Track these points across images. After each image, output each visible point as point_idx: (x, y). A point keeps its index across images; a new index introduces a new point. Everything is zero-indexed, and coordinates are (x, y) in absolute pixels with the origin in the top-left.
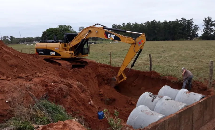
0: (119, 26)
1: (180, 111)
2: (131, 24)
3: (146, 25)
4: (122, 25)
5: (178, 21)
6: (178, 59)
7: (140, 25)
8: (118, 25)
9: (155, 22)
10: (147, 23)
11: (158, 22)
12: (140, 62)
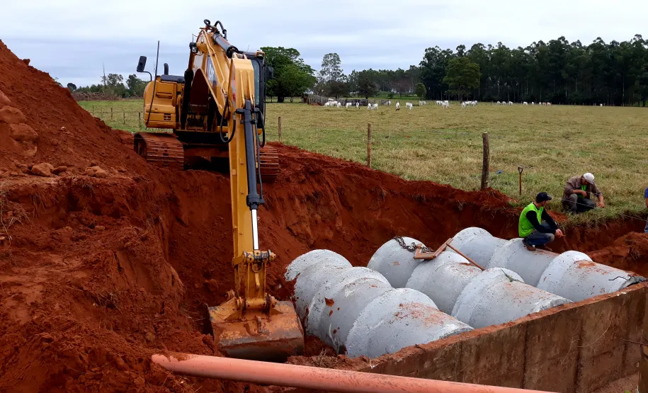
0: (448, 52)
1: (529, 319)
2: (487, 49)
3: (533, 51)
4: (455, 52)
5: (642, 41)
6: (603, 160)
7: (514, 51)
8: (444, 51)
9: (563, 43)
10: (537, 45)
11: (574, 44)
12: (469, 160)
